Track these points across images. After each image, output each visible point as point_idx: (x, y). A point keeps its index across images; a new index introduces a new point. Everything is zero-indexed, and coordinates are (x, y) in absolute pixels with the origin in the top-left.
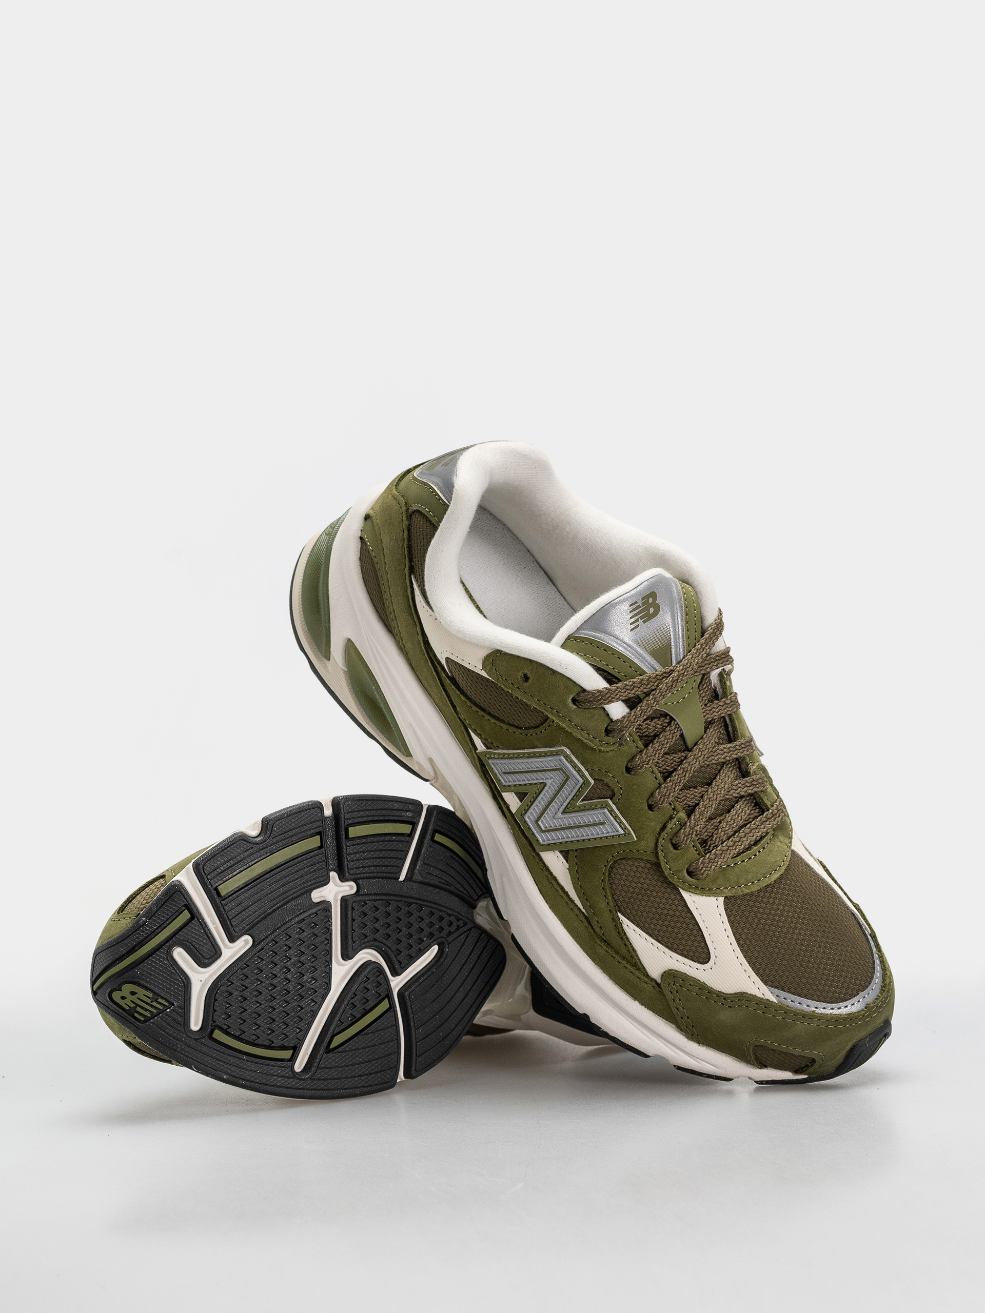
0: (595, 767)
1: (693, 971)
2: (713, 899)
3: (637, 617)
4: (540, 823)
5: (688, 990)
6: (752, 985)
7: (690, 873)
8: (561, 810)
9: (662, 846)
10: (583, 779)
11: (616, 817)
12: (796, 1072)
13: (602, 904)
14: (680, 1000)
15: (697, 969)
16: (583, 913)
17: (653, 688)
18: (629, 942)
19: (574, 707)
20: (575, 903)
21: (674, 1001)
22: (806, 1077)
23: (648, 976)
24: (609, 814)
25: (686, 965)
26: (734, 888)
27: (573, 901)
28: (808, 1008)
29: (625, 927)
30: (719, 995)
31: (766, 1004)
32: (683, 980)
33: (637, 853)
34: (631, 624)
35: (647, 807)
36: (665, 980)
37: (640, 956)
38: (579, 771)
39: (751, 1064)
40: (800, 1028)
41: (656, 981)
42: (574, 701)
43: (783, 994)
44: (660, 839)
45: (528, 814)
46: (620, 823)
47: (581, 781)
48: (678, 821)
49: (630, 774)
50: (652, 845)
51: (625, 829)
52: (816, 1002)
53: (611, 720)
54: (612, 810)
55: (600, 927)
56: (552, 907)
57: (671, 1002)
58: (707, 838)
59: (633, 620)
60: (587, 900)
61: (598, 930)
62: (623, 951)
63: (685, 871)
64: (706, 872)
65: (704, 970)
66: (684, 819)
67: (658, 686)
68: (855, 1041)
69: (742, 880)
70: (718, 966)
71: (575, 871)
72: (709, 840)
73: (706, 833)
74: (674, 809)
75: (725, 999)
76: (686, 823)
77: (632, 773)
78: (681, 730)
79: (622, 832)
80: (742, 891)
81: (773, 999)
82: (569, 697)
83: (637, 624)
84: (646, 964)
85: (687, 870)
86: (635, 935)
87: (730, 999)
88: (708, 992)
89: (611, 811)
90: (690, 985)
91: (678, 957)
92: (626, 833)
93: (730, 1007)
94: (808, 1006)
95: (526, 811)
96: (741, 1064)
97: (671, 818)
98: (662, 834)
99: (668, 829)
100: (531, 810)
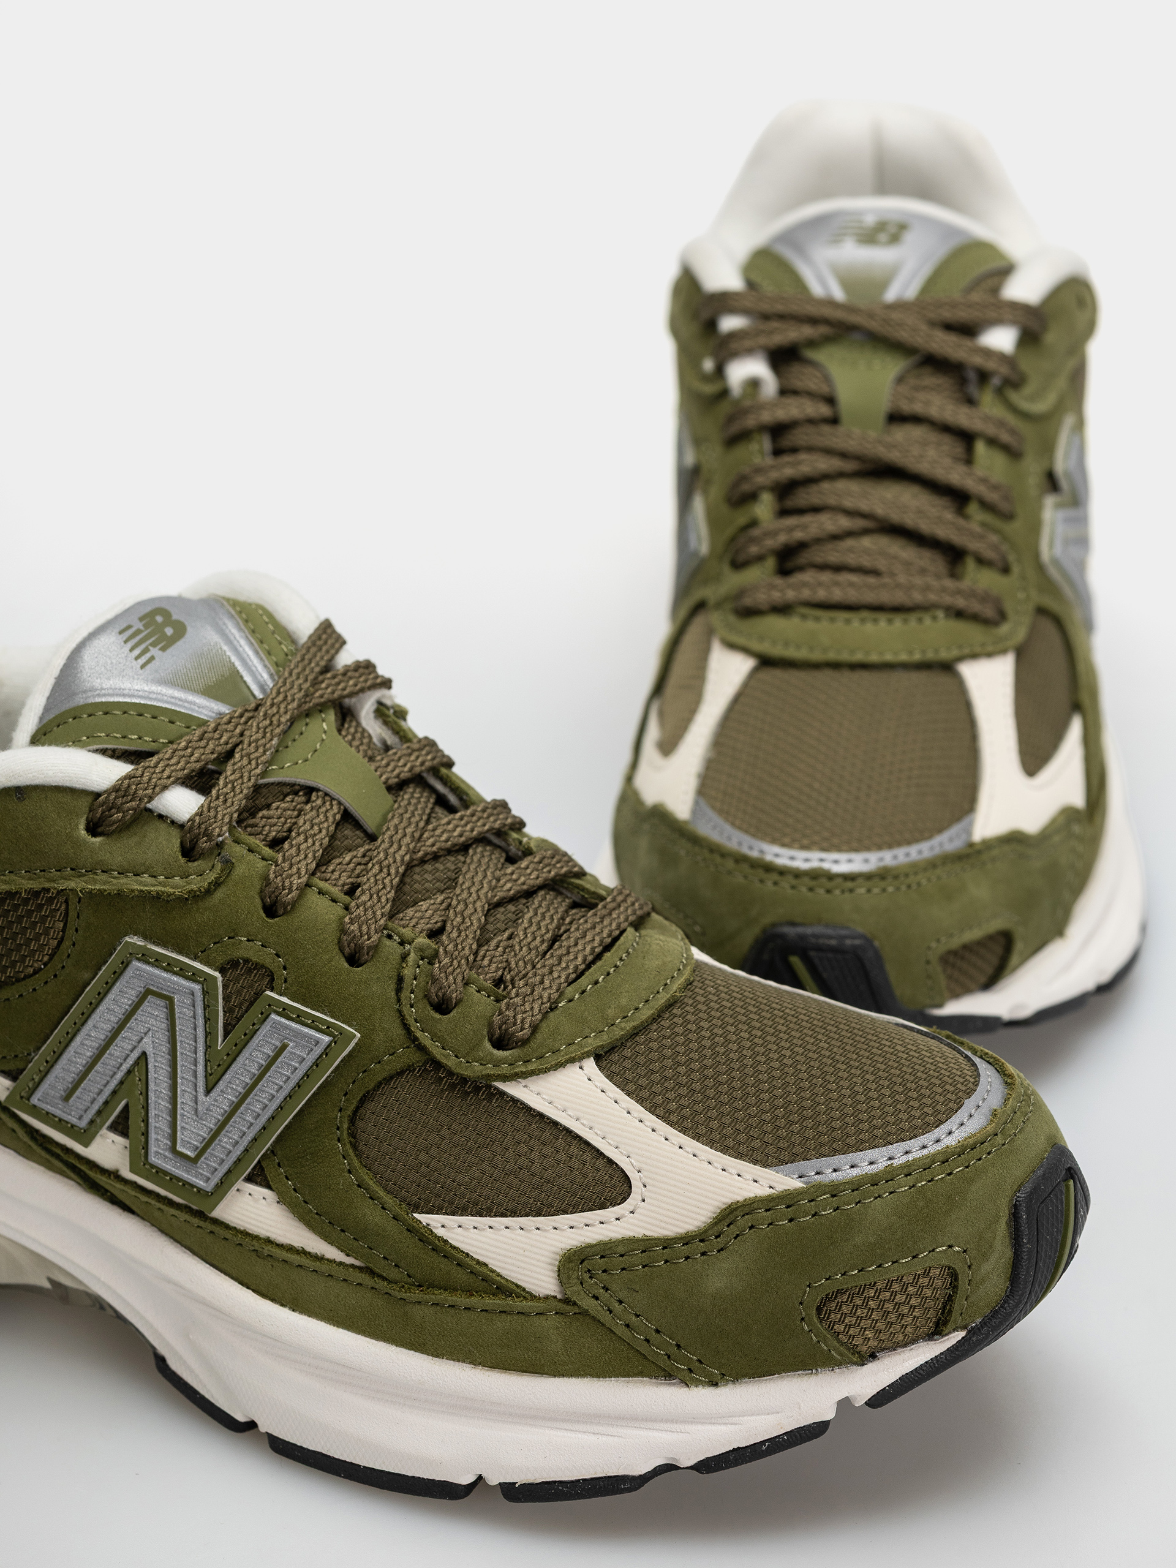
0: (204, 940)
1: (614, 1228)
2: (572, 1071)
3: (143, 646)
4: (179, 1148)
5: (623, 1269)
6: (738, 1181)
7: (500, 1043)
8: (201, 1089)
9: (416, 1021)
10: (198, 982)
11: (298, 1016)
12: (937, 1331)
13: (373, 1216)
14: (621, 1302)
15: (618, 1219)
16: (352, 1266)
17: (234, 740)
18: (462, 1251)
19: (98, 839)
20: (328, 1260)
21: (611, 1312)
22: (960, 1335)
23: (533, 1297)
24: (283, 1020)
25: (593, 1225)
26: (603, 1031)
27: (320, 1258)
28: (873, 1166)
29: (440, 1232)
30: (686, 1240)
31: (788, 1199)
32: (602, 1257)
33: (378, 1066)
34: (137, 658)
35: (346, 965)
36: (569, 1278)
37: (498, 1270)
38: (183, 971)
39: (839, 1364)
40: (879, 1209)
41: (555, 1297)
42: (93, 829)
43: (809, 1167)
44: (406, 1010)
45: (153, 1149)
46: (314, 1024)
47: (197, 988)
48: (422, 959)
49: (277, 917)
50: (398, 1031)
51: (327, 1030)
52: (884, 1149)
53: (182, 826)
54: (286, 1007)
55: (396, 1265)
56: (297, 1304)
57: (606, 1318)
58: (500, 973)
59: (137, 652)
60: (343, 1231)
61: (393, 1274)
62: (460, 1276)
63: (488, 1045)
64: (528, 1021)
65: (632, 1212)
66: (429, 947)
67: (242, 734)
68: (1009, 1193)
69: (611, 1012)
70: (653, 1186)
71: (293, 1192)
72: (505, 973)
73: (494, 965)
74: (402, 943)
75: (702, 1241)
76: (437, 952)
77: (281, 912)
78: (340, 803)
79: (326, 1039)
80: (622, 1029)
81: (797, 1184)
82: (77, 825)
83: (148, 656)
84: (519, 1276)
85: (490, 1040)
86: (466, 1233)
87: (710, 1232)
88: (664, 1248)
89: (285, 1011)
90: (622, 1256)
91: (568, 1219)
92: (334, 1036)
93: (722, 1249)
94: (871, 1163)
95: (146, 1147)
96: (820, 1375)
97: (404, 957)
98: (403, 996)
99: (409, 982)
100: (153, 1136)
